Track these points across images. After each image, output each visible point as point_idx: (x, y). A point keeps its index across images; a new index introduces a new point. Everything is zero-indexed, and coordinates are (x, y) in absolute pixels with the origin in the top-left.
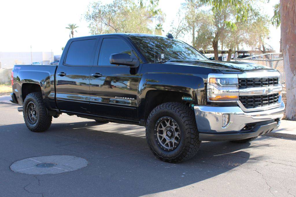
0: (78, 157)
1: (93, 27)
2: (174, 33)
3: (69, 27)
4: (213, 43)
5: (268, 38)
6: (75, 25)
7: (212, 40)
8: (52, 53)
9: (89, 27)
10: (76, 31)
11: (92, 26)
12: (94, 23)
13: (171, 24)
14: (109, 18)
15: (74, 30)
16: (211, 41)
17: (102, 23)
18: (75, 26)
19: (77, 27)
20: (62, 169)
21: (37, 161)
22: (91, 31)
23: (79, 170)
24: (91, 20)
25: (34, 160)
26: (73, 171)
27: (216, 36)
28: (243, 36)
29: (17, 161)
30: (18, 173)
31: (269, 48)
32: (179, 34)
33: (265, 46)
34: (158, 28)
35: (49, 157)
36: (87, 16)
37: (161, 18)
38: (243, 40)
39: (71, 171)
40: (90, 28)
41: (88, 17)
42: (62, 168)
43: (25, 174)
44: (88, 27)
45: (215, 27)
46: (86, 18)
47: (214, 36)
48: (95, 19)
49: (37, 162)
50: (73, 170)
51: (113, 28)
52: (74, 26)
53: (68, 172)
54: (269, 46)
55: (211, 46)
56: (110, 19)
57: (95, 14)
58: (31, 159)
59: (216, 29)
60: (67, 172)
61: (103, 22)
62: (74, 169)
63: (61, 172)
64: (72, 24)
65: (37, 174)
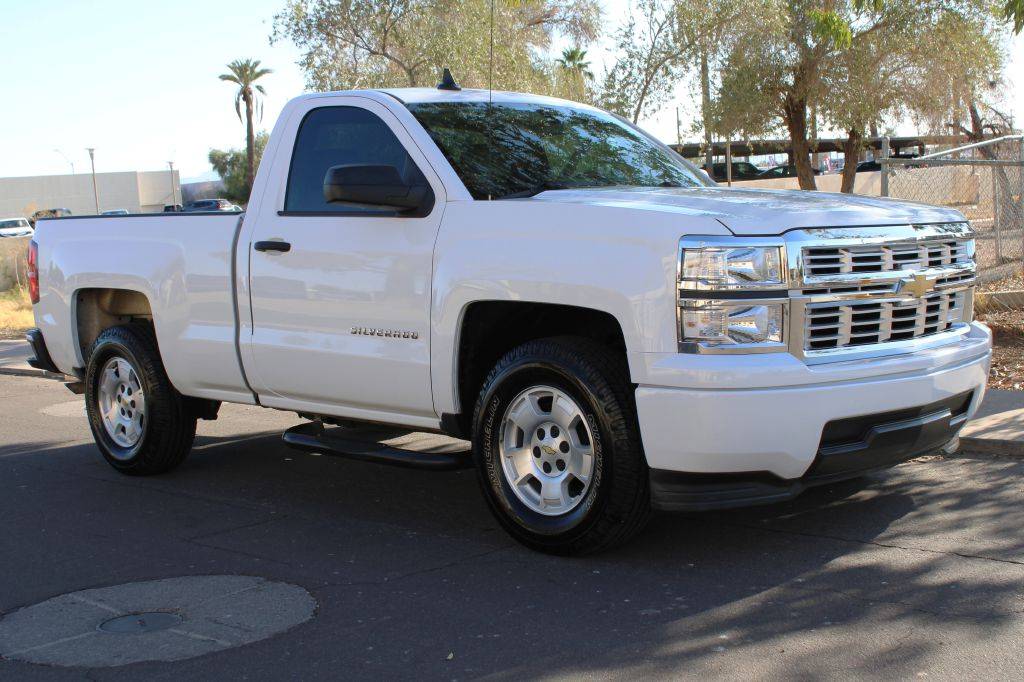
0: (275, 580)
1: (324, 65)
2: (635, 72)
3: (230, 72)
4: (787, 109)
5: (992, 85)
6: (256, 64)
7: (782, 96)
8: (173, 175)
9: (308, 63)
10: (260, 88)
11: (317, 61)
12: (325, 48)
13: (623, 39)
14: (383, 26)
15: (252, 86)
16: (779, 101)
17: (356, 45)
18: (257, 70)
19: (263, 72)
20: (205, 638)
21: (102, 606)
22: (314, 78)
23: (278, 637)
24: (312, 40)
25: (88, 602)
26: (251, 646)
27: (797, 79)
28: (900, 79)
29: (18, 607)
30: (17, 661)
31: (998, 122)
32: (655, 77)
33: (980, 113)
34: (570, 64)
35: (151, 585)
36: (295, 20)
37: (581, 22)
38: (899, 93)
39: (244, 646)
40: (311, 70)
41: (302, 24)
42: (204, 634)
43: (49, 666)
44: (302, 64)
45: (791, 45)
46: (291, 31)
47: (790, 80)
48: (328, 34)
49: (103, 610)
50: (252, 641)
51: (400, 64)
52: (252, 69)
53: (231, 651)
54: (997, 113)
55: (780, 119)
56: (386, 32)
57: (328, 14)
58: (78, 597)
59: (795, 54)
60: (226, 651)
61: (360, 43)
62: (257, 637)
63: (204, 653)
64: (244, 62)
65: (101, 665)
